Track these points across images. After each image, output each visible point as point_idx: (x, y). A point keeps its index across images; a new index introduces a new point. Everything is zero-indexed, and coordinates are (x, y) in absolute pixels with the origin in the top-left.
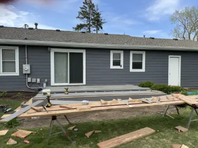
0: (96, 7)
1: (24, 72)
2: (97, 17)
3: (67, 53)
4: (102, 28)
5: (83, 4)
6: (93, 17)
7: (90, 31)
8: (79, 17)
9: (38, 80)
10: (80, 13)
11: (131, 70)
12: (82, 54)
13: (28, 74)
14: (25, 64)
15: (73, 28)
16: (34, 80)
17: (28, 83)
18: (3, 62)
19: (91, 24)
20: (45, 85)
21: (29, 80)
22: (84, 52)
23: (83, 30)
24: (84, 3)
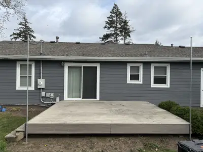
0: (123, 15)
1: (38, 87)
2: (125, 25)
3: (81, 67)
4: (129, 36)
5: (110, 14)
6: (120, 26)
7: (117, 40)
8: (106, 27)
9: (52, 95)
10: (107, 23)
11: (153, 85)
12: (96, 68)
13: (42, 89)
14: (40, 78)
15: (100, 38)
16: (48, 95)
17: (42, 97)
18: (21, 76)
19: (118, 32)
20: (58, 99)
21: (43, 94)
22: (98, 66)
23: (109, 39)
24: (111, 12)
